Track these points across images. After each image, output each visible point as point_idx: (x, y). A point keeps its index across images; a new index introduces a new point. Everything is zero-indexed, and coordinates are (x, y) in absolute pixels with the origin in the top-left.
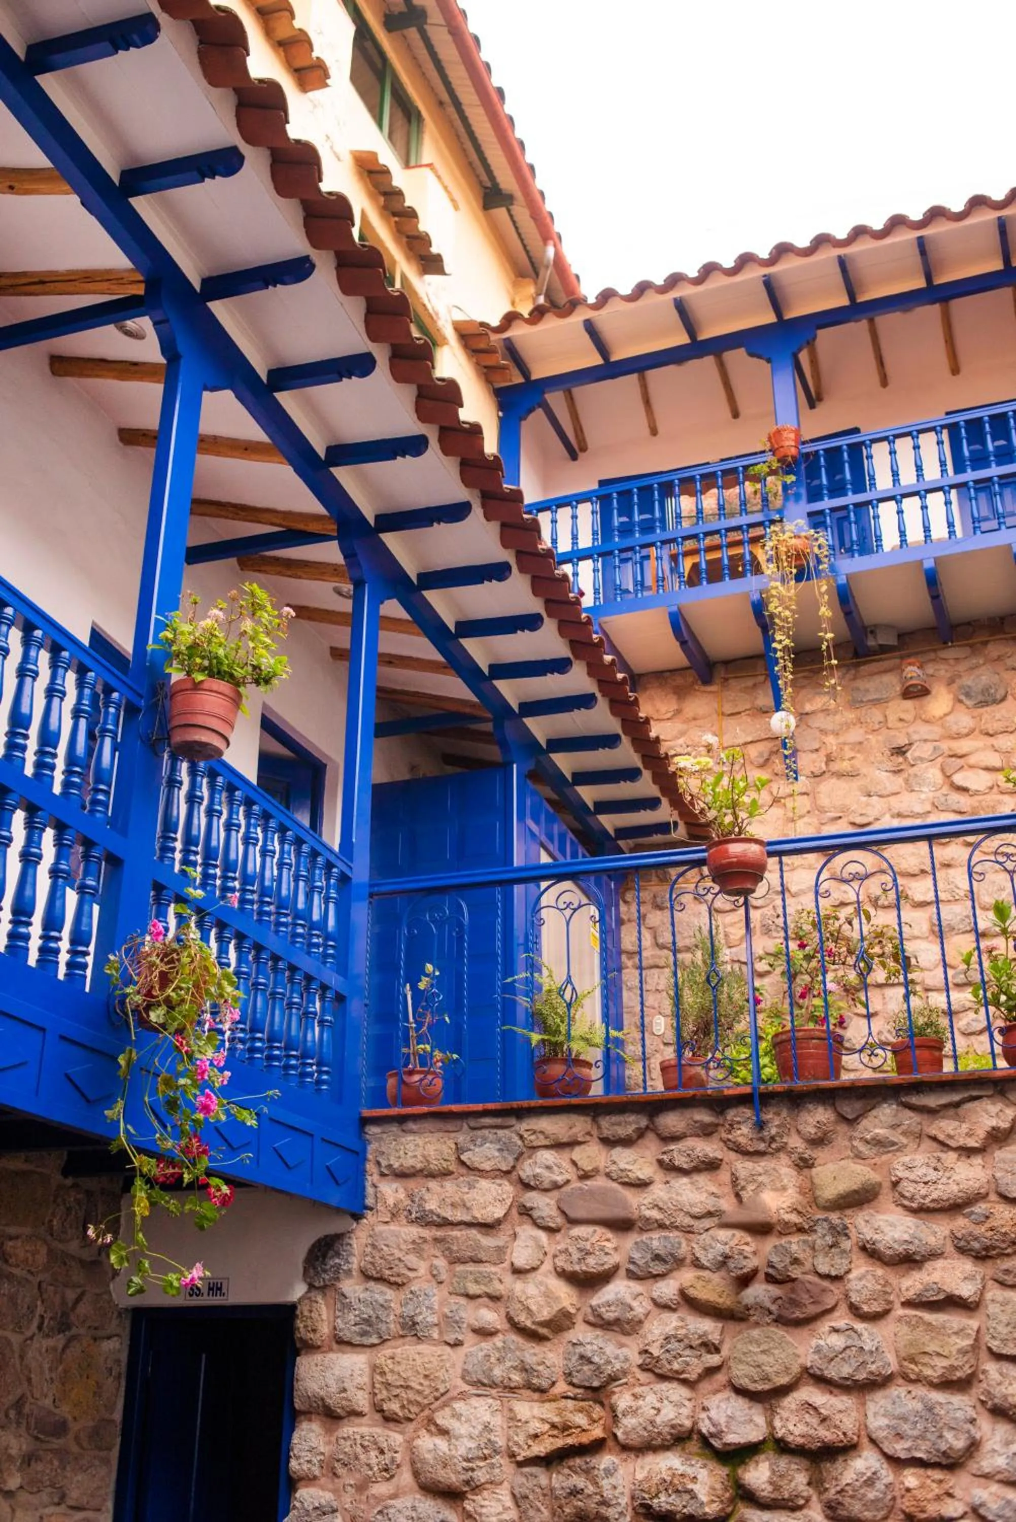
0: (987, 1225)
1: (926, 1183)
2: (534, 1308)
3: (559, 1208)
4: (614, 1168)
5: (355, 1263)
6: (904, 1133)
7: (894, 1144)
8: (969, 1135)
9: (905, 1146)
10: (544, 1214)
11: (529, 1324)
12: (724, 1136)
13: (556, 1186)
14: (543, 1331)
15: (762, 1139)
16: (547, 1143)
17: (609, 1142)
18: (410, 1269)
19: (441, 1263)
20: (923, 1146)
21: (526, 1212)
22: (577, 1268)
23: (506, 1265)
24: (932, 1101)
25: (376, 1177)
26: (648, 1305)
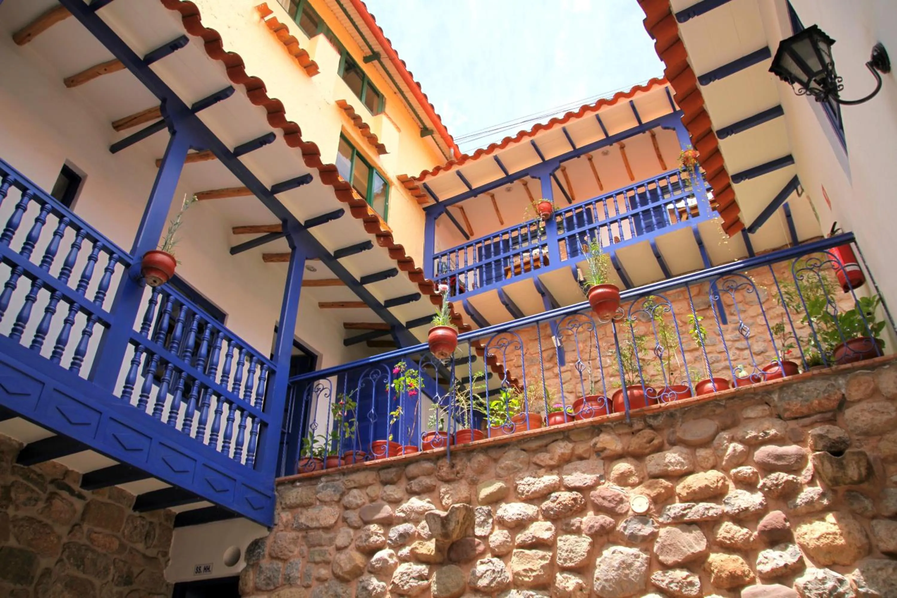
0: (558, 501)
1: (529, 485)
2: (343, 565)
3: (360, 517)
4: (384, 494)
5: (267, 551)
6: (521, 463)
7: (516, 468)
8: (551, 459)
9: (521, 469)
10: (352, 520)
11: (340, 573)
12: (437, 474)
13: (358, 506)
14: (347, 577)
15: (453, 473)
16: (356, 485)
17: (385, 483)
18: (290, 552)
19: (305, 548)
20: (530, 468)
21: (345, 520)
22: (364, 544)
23: (334, 546)
24: (534, 445)
25: (280, 509)
26: (395, 559)
